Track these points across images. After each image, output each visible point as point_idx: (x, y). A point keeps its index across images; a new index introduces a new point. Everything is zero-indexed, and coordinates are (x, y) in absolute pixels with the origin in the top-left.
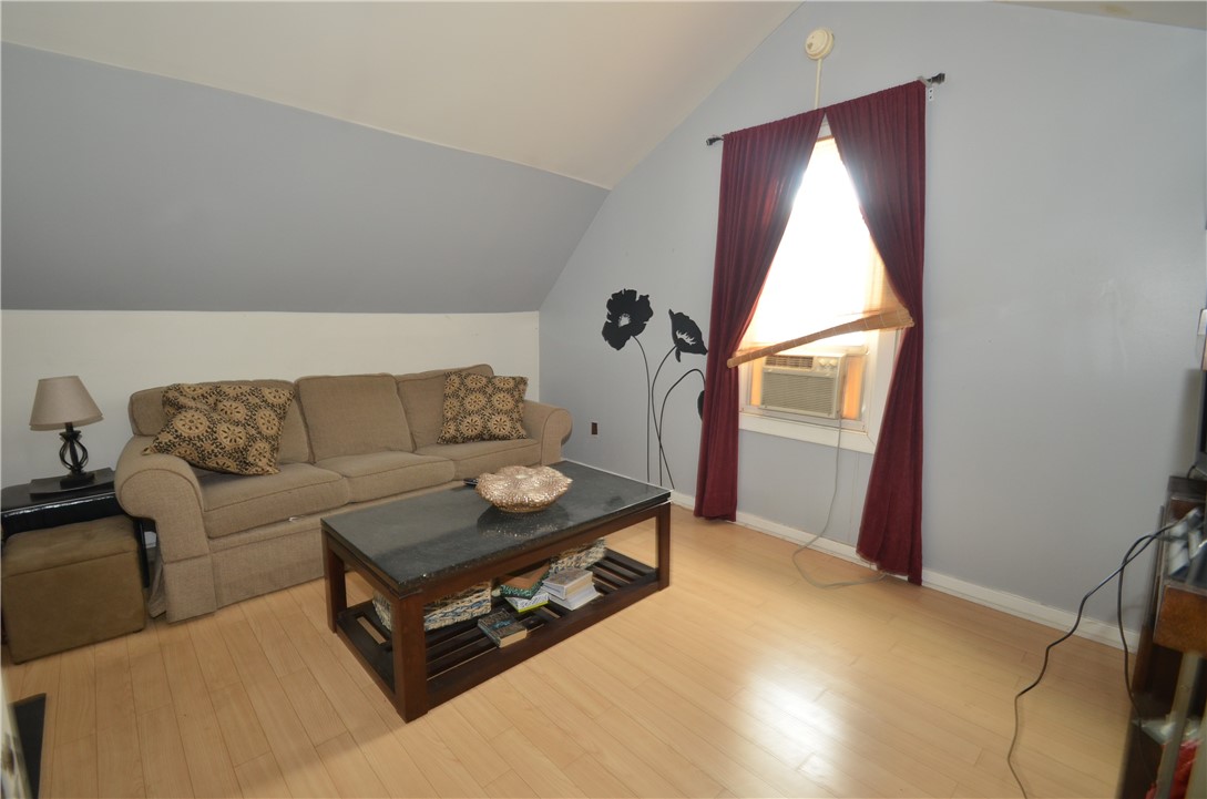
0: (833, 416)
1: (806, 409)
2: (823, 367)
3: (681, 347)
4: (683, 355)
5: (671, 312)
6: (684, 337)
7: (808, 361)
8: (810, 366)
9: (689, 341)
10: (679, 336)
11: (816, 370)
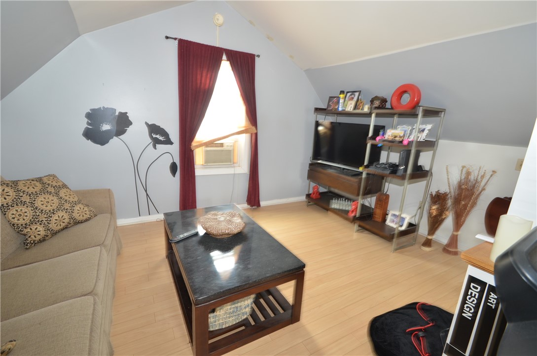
0: (232, 163)
1: (222, 162)
2: (227, 146)
3: (156, 142)
4: (158, 146)
5: (146, 123)
6: (158, 136)
7: (222, 145)
8: (223, 147)
9: (161, 138)
10: (154, 136)
11: (225, 148)
